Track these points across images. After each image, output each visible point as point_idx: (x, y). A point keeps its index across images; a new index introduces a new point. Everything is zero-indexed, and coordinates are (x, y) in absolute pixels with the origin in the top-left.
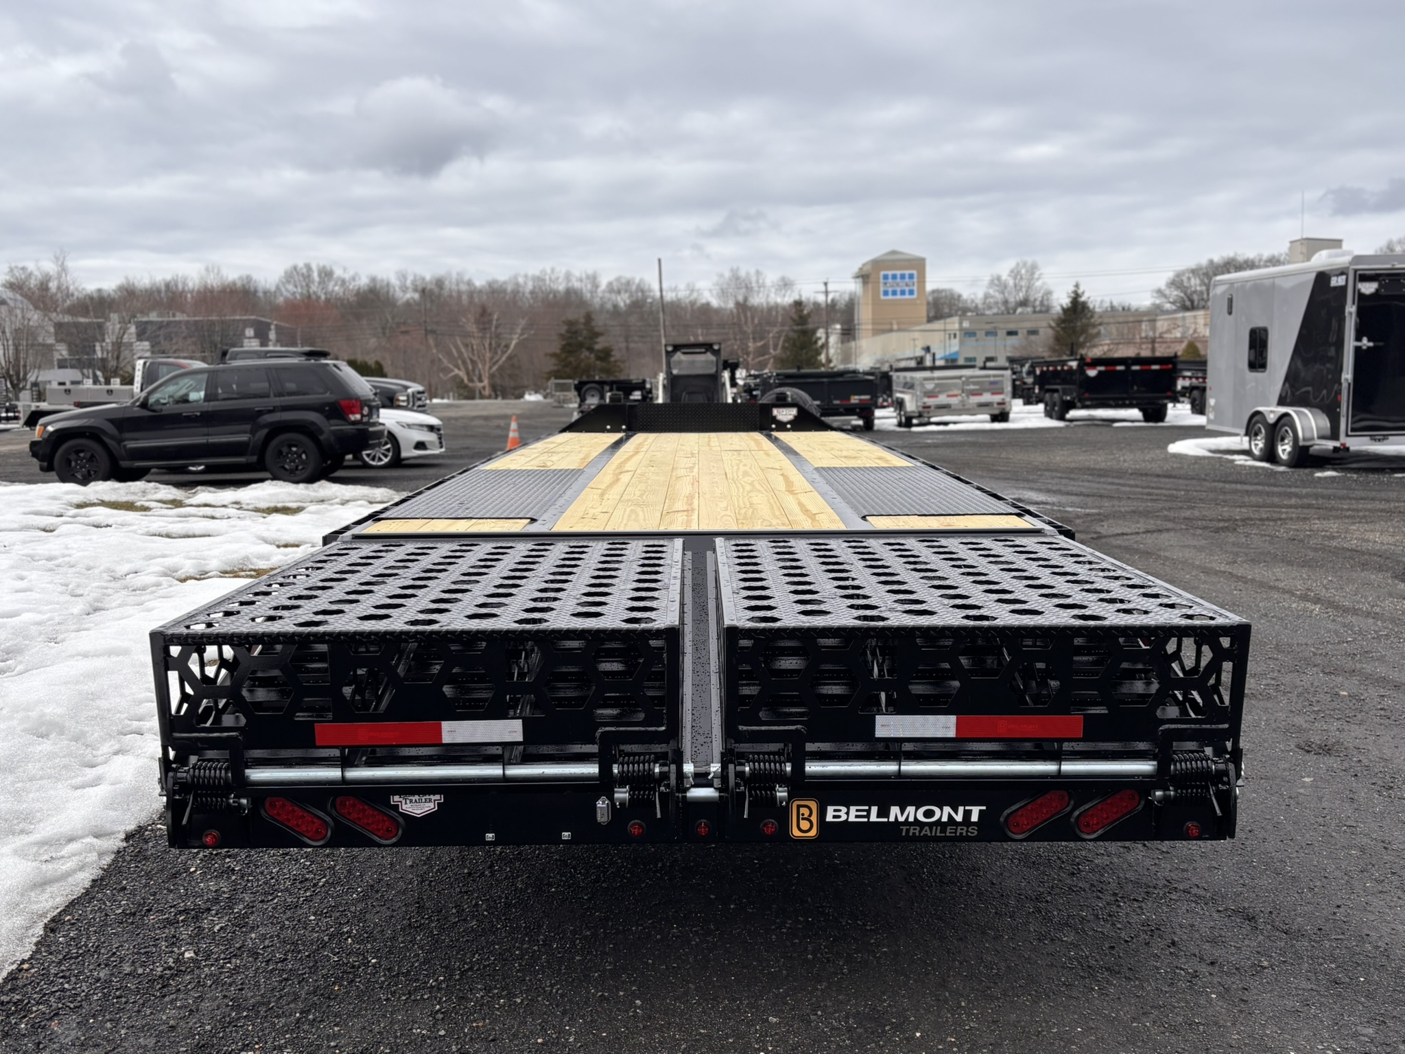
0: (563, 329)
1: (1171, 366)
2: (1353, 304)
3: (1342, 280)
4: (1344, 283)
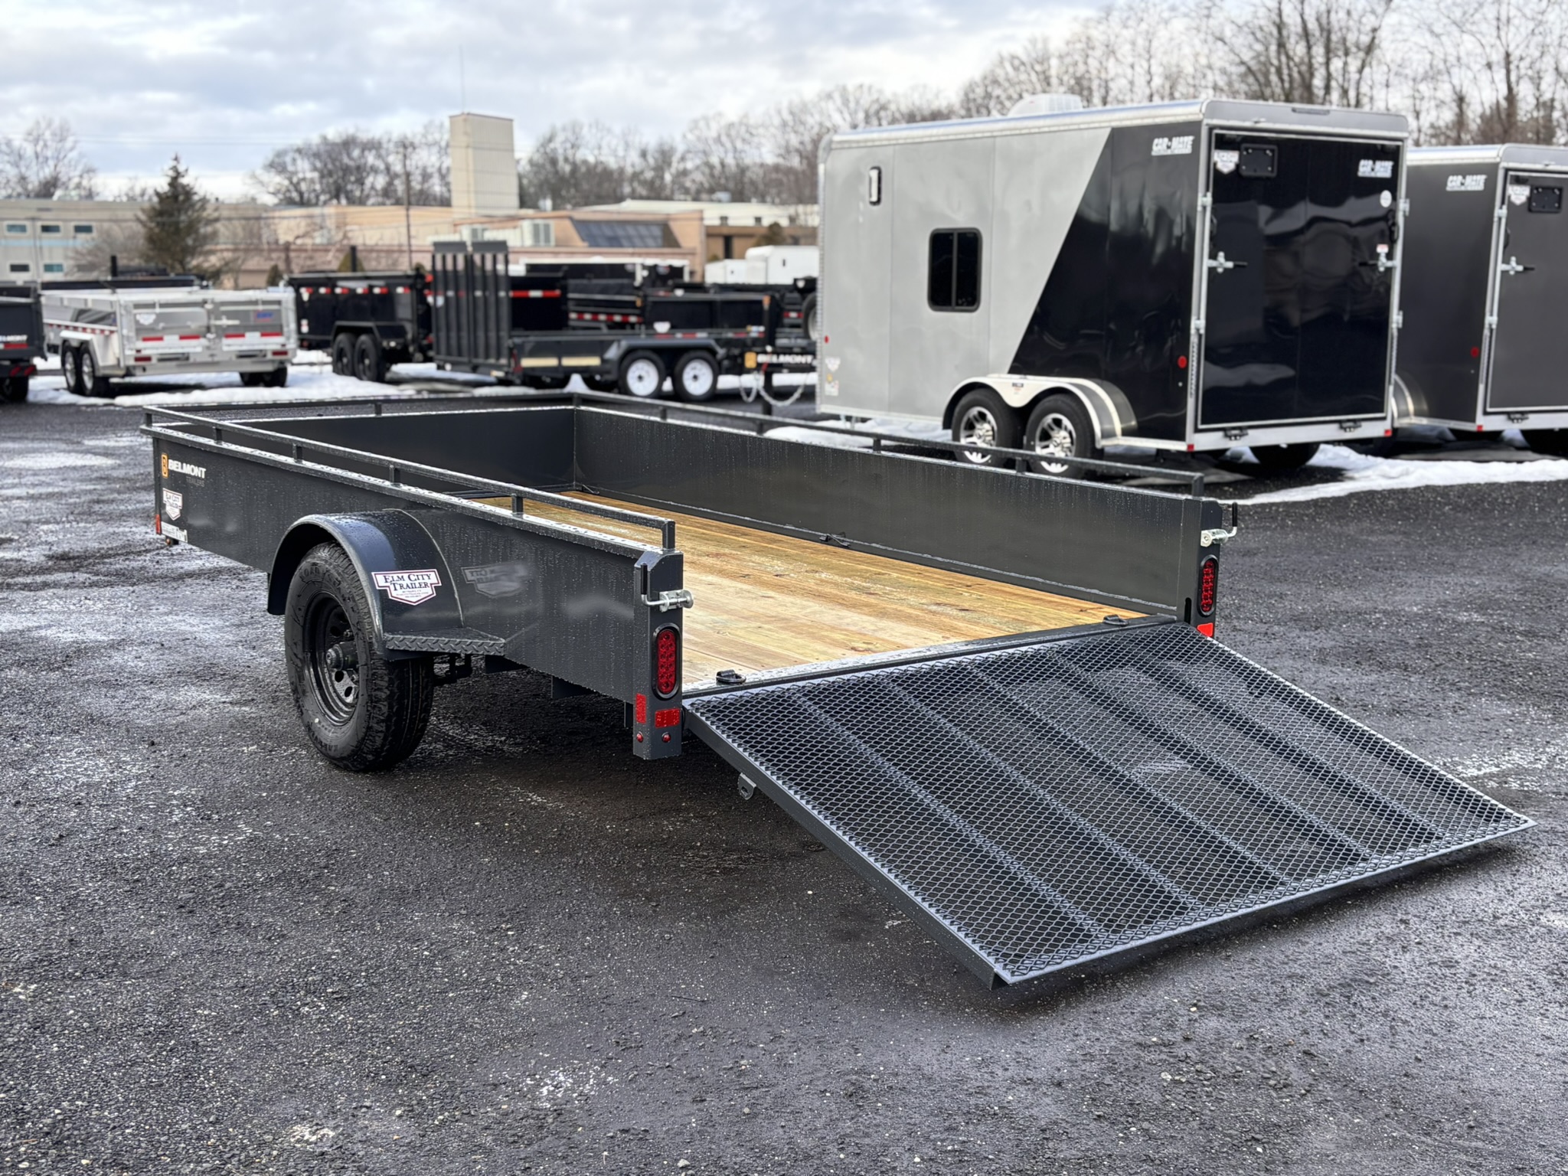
1: (558, 292)
2: (1207, 190)
3: (1182, 145)
4: (1188, 150)
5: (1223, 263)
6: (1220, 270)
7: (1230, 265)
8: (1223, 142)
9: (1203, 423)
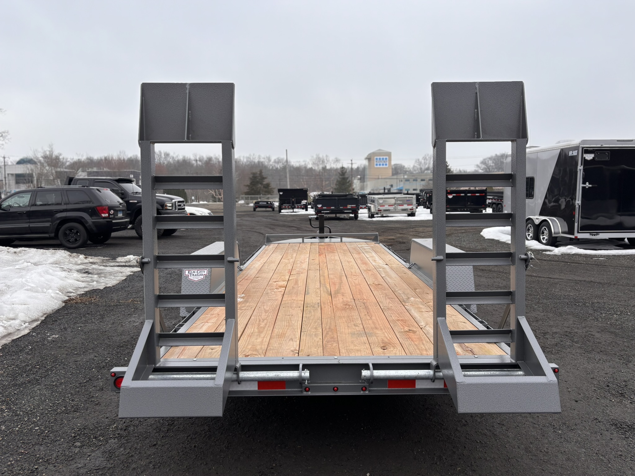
0: (251, 176)
1: (484, 194)
2: (582, 165)
3: (575, 153)
4: (576, 154)
5: (588, 185)
6: (587, 187)
7: (591, 186)
8: (587, 151)
9: (580, 231)
